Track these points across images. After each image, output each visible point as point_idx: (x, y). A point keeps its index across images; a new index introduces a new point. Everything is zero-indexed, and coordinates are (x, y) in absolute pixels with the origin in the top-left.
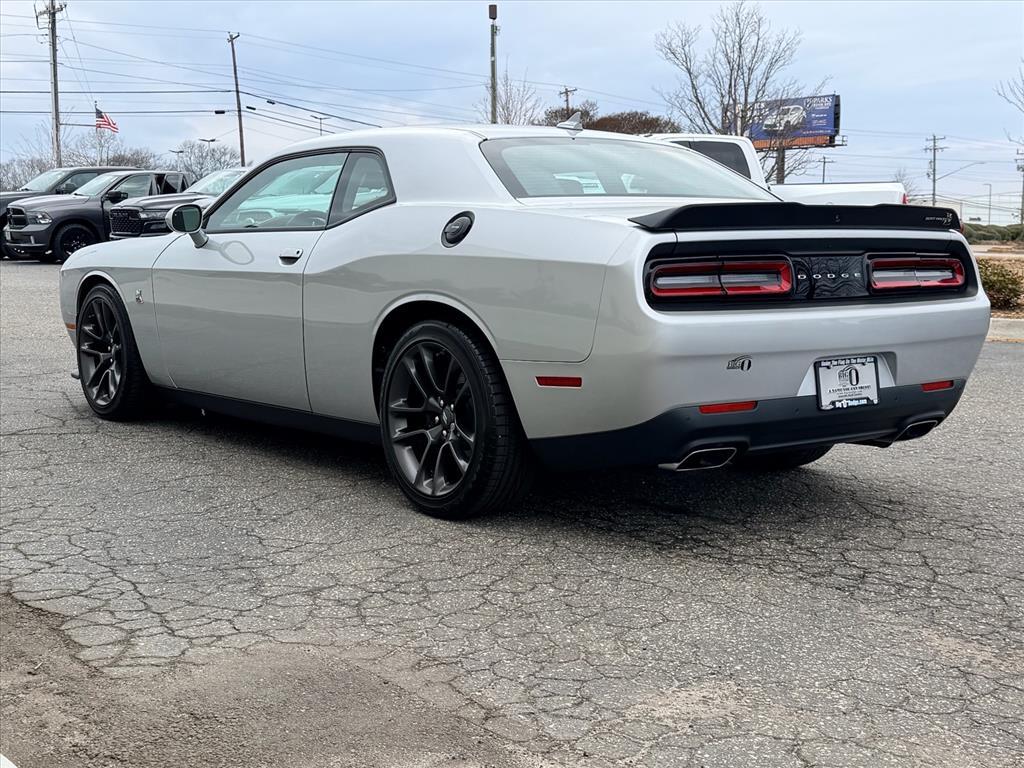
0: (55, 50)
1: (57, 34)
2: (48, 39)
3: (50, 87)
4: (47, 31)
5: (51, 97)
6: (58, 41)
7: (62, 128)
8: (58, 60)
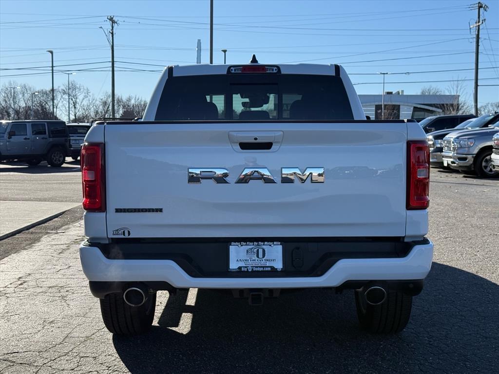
0: (478, 46)
1: (480, 37)
2: (475, 40)
3: (474, 66)
4: (475, 36)
5: (474, 71)
6: (480, 41)
7: (478, 87)
8: (479, 51)
